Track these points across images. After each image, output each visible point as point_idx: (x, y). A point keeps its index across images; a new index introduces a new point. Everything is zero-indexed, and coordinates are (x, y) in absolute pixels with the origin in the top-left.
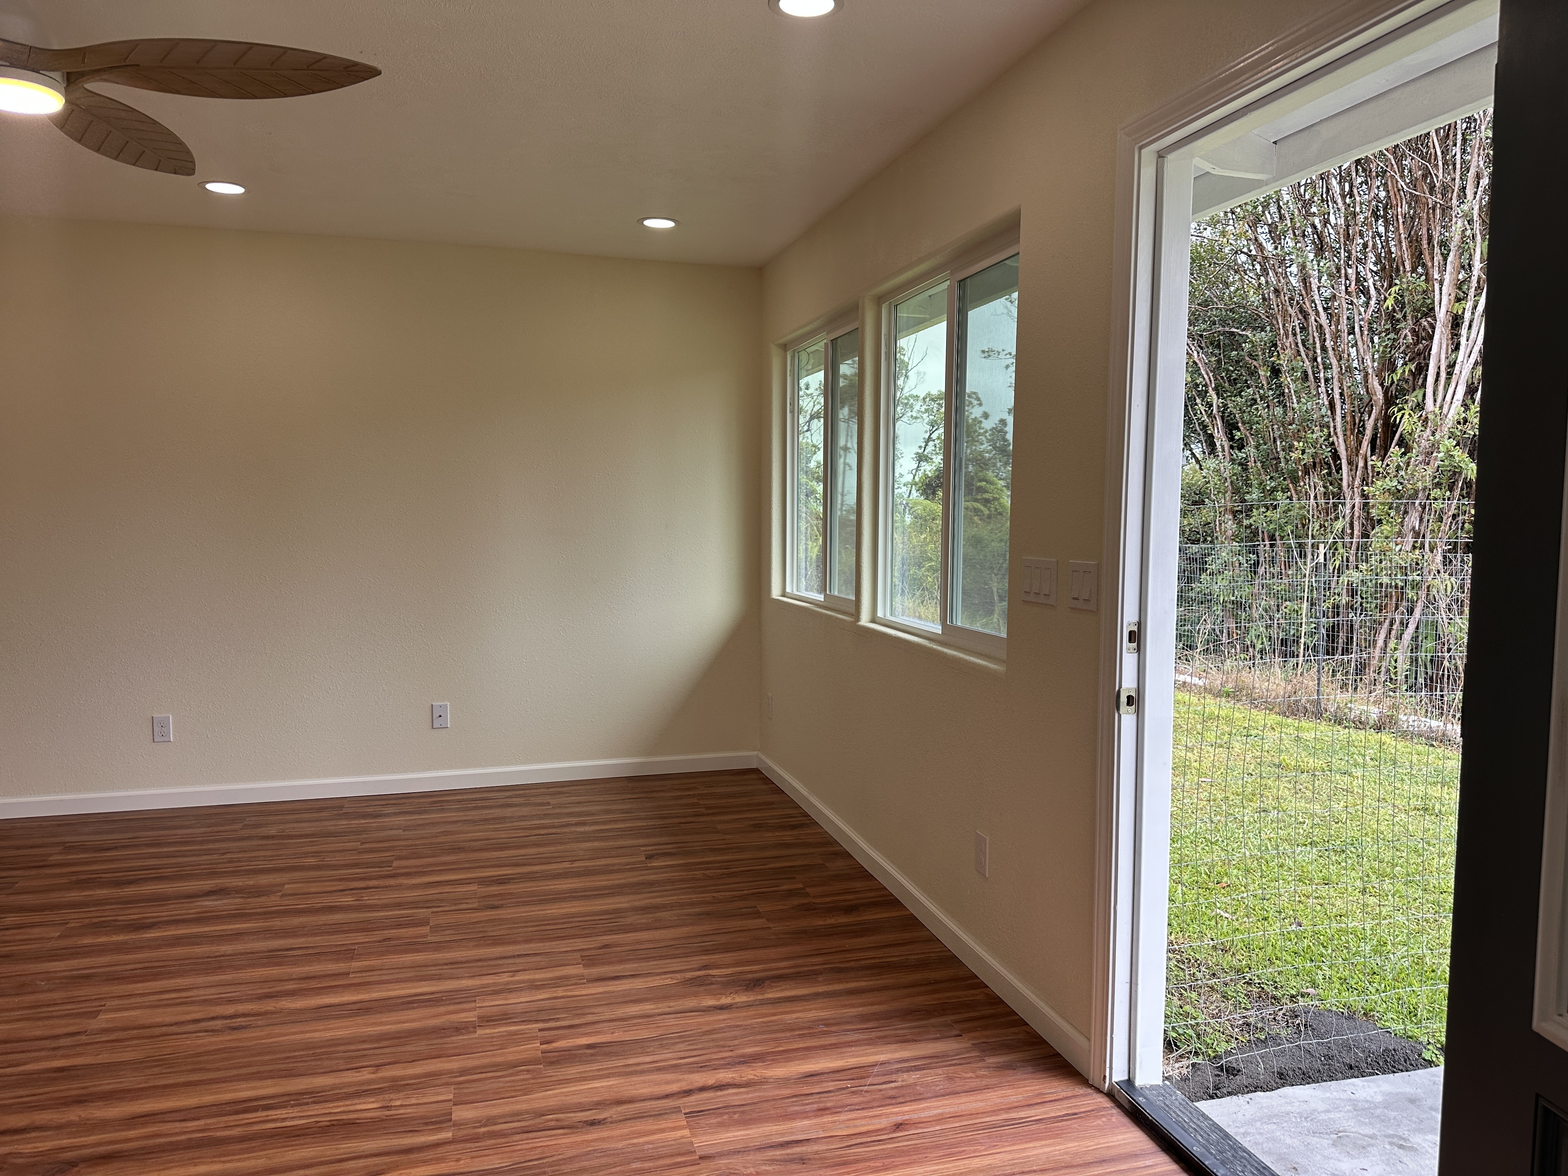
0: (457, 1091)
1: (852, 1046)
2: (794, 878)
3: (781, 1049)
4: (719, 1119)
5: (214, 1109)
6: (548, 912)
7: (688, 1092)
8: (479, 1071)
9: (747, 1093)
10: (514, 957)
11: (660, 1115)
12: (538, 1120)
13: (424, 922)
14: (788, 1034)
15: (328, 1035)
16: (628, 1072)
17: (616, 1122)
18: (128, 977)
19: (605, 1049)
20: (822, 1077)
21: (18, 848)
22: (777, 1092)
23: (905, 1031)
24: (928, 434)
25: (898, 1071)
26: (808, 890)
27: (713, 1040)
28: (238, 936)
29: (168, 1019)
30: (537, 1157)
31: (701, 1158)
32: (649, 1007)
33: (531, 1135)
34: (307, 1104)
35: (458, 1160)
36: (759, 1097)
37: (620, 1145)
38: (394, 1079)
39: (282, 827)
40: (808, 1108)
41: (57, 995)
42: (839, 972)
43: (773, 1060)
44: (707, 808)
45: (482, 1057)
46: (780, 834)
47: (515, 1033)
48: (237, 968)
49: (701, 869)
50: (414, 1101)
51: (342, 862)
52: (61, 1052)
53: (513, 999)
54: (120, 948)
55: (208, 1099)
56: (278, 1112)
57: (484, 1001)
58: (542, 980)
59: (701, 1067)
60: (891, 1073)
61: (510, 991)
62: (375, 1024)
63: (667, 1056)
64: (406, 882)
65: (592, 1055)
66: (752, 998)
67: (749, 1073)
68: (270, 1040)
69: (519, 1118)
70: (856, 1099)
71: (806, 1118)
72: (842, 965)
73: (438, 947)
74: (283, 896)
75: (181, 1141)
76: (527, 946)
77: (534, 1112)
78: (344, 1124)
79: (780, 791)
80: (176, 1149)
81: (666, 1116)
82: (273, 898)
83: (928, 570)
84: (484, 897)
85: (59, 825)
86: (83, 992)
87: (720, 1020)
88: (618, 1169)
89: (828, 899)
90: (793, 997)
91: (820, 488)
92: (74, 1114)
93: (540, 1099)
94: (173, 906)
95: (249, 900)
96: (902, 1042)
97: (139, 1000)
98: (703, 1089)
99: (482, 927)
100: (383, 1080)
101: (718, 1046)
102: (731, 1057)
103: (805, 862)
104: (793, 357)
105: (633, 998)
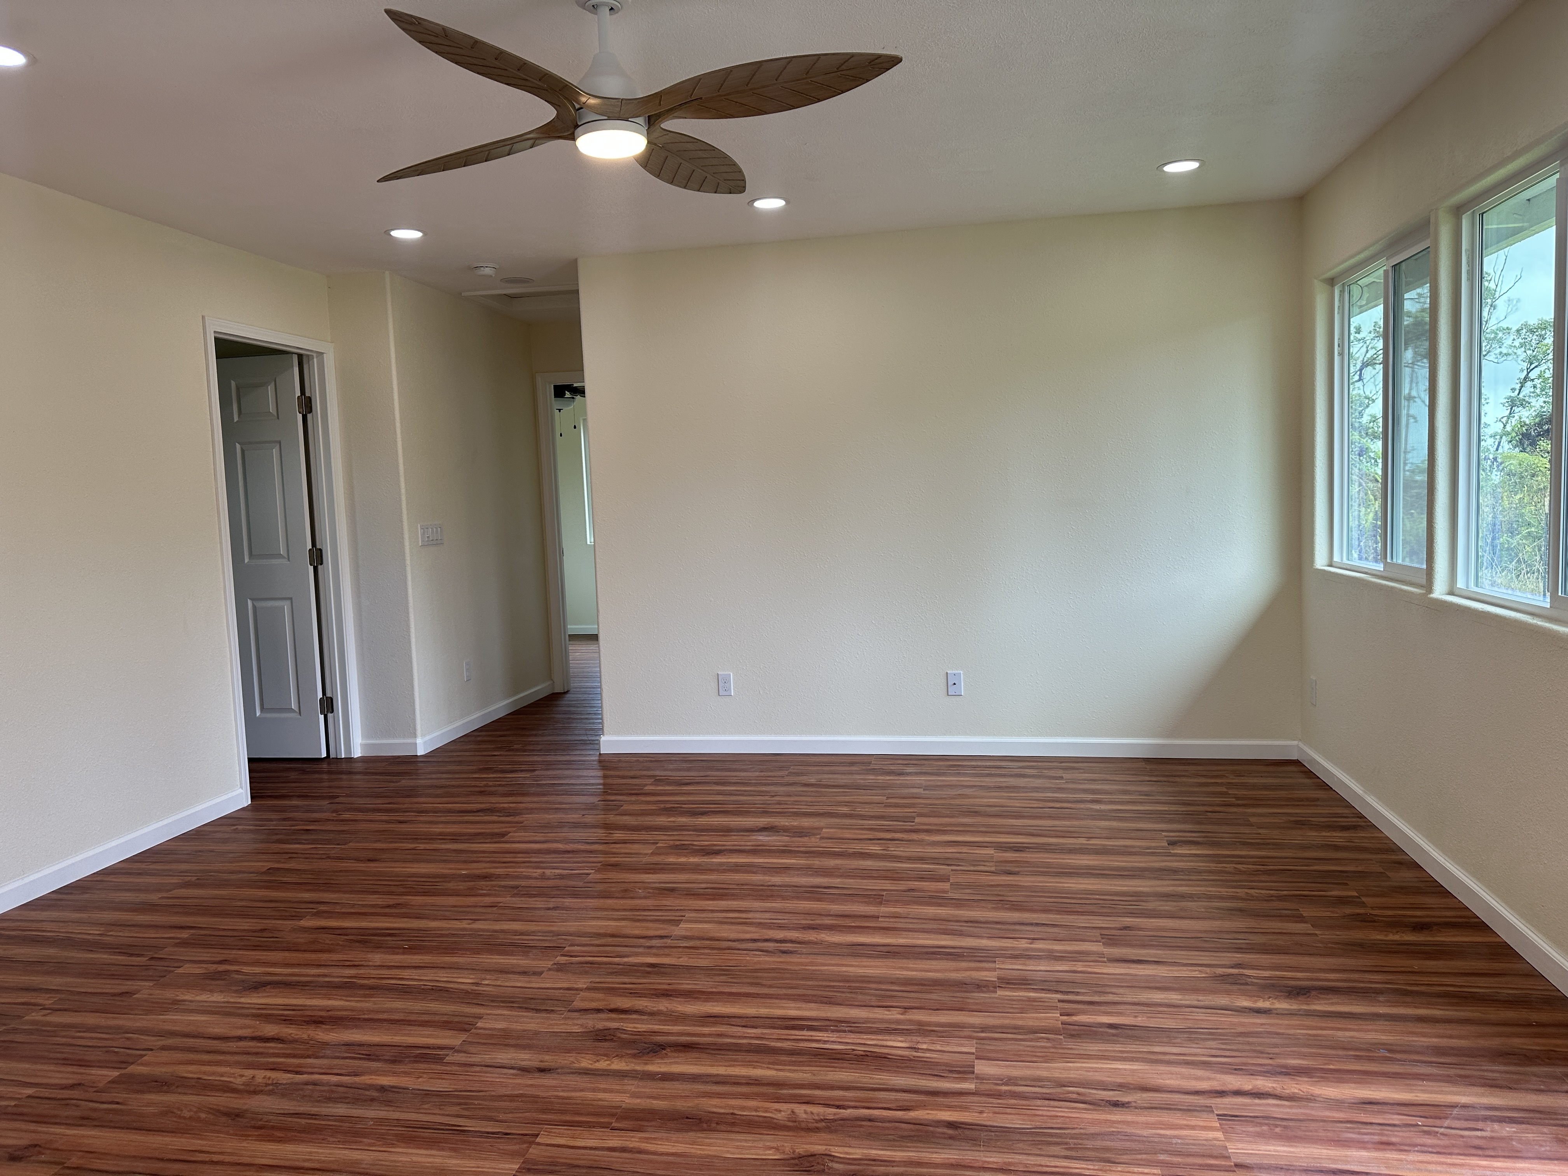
0: (979, 1046)
1: (1423, 1080)
2: (1346, 884)
3: (1331, 1067)
4: (1258, 1129)
5: (768, 1021)
6: (1066, 885)
7: (1221, 1093)
8: (1000, 1030)
9: (1290, 1107)
10: (1032, 924)
11: (1189, 1110)
12: (1059, 1090)
13: (944, 879)
14: (1341, 1053)
15: (861, 971)
16: (1154, 1060)
17: (1141, 1108)
18: (703, 895)
19: (1126, 1031)
20: (1385, 1108)
21: (623, 777)
22: (1327, 1113)
23: (1498, 1075)
24: (1525, 373)
25: (1486, 1119)
26: (1364, 899)
27: (1249, 1043)
28: (786, 869)
29: (733, 936)
30: (1059, 1126)
31: (1236, 1165)
32: (1175, 997)
33: (1052, 1103)
34: (845, 1031)
35: (981, 1112)
36: (1304, 1114)
37: (1145, 1132)
38: (920, 1023)
39: (820, 777)
40: (1366, 1138)
41: (649, 903)
42: (1404, 995)
43: (1322, 1077)
44: (1238, 798)
45: (1003, 1017)
46: (1328, 834)
47: (1034, 1000)
48: (784, 898)
49: (1232, 862)
50: (939, 1048)
51: (872, 814)
52: (654, 951)
53: (1032, 966)
54: (696, 869)
55: (764, 1011)
56: (821, 1034)
57: (1003, 963)
58: (1061, 952)
59: (1236, 1069)
60: (1477, 1119)
61: (1029, 957)
62: (902, 968)
63: (1196, 1050)
64: (927, 838)
65: (1114, 1035)
66: (1295, 1007)
67: (1293, 1086)
68: (814, 968)
69: (1040, 1084)
70: (1429, 1140)
71: (1365, 1148)
72: (1409, 988)
73: (959, 904)
74: (822, 838)
75: (743, 1044)
76: (1044, 916)
77: (1055, 1081)
78: (876, 1057)
79: (1326, 787)
80: (740, 1051)
81: (1196, 1113)
82: (813, 839)
83: (1526, 538)
84: (1001, 862)
85: (651, 761)
86: (668, 902)
87: (1257, 1024)
88: (1144, 1156)
89: (1390, 913)
90: (1346, 1013)
91: (1377, 446)
92: (663, 1005)
93: (1058, 1070)
94: (735, 837)
95: (794, 839)
96: (1491, 1086)
97: (710, 915)
98: (1238, 1093)
99: (1000, 891)
100: (911, 1022)
101: (1255, 1051)
102: (1271, 1065)
103: (1360, 869)
104: (1342, 292)
105: (1158, 985)
